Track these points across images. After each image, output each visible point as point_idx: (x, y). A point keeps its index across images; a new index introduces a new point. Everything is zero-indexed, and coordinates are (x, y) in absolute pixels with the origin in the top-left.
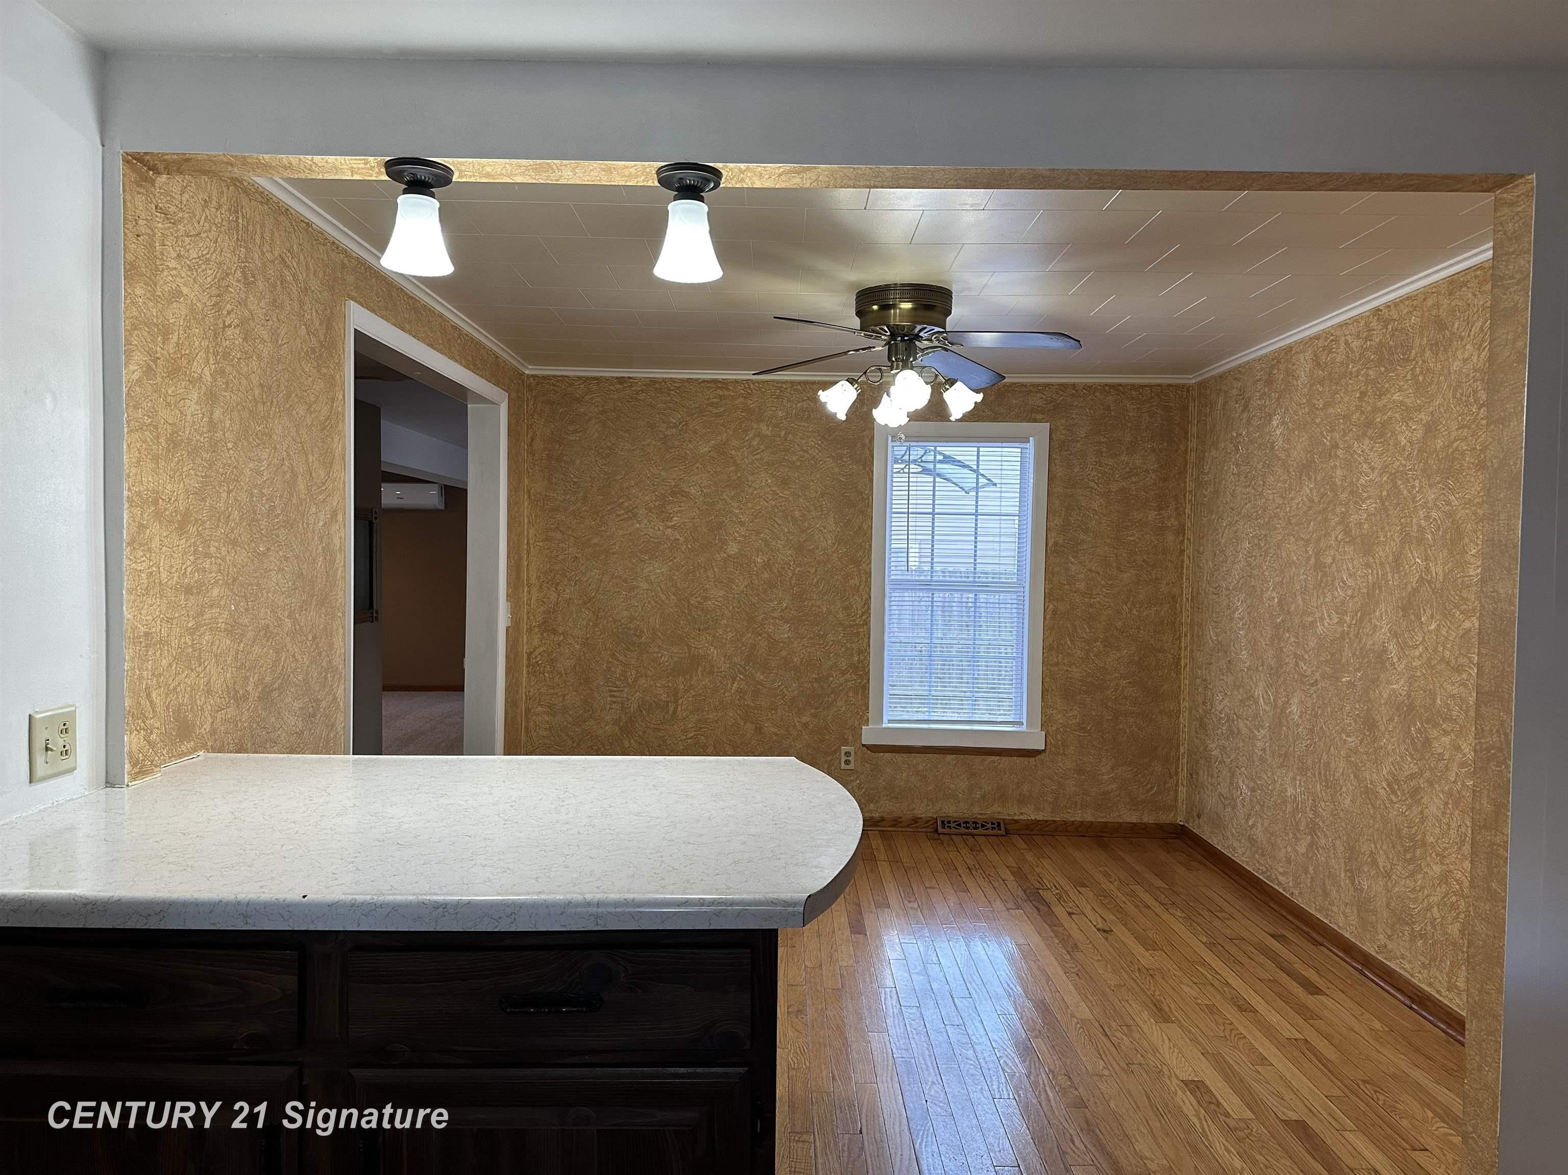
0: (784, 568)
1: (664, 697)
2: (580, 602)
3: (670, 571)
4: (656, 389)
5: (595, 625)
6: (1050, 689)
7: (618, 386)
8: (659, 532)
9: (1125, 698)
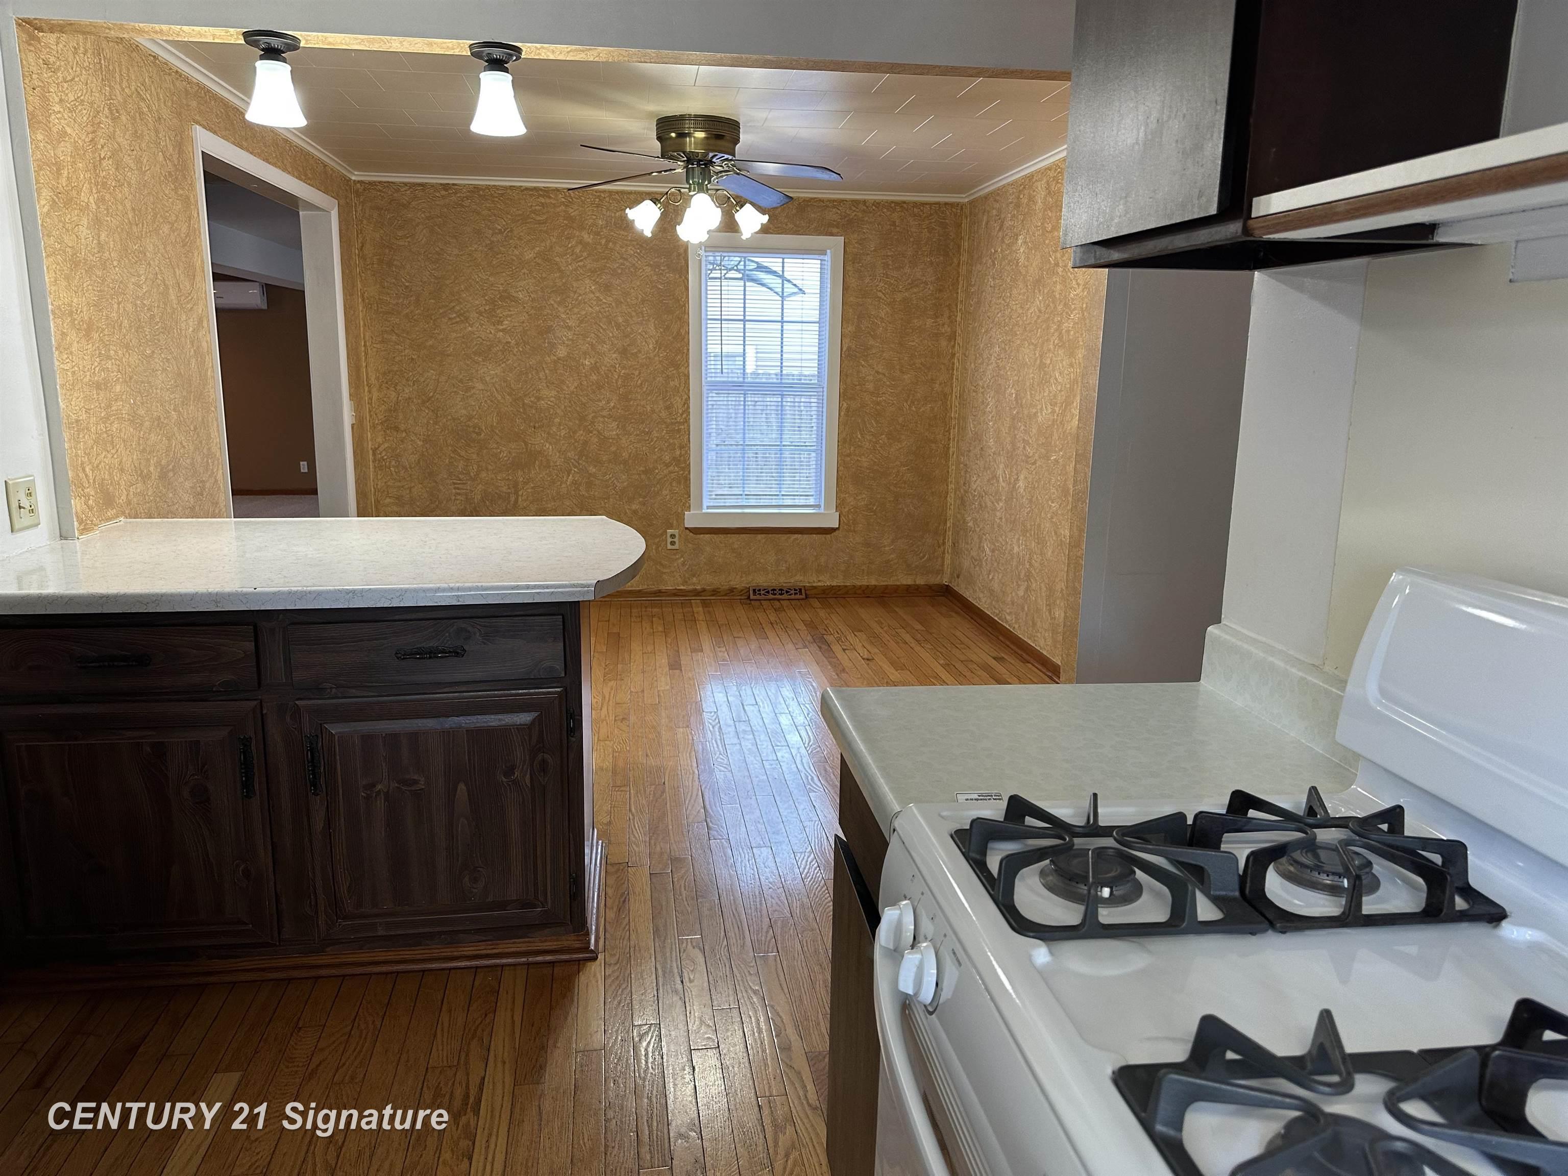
0: (610, 371)
1: (504, 489)
2: (419, 401)
3: (504, 372)
4: (480, 196)
5: (436, 423)
6: (844, 477)
7: (443, 193)
8: (491, 335)
9: (905, 482)
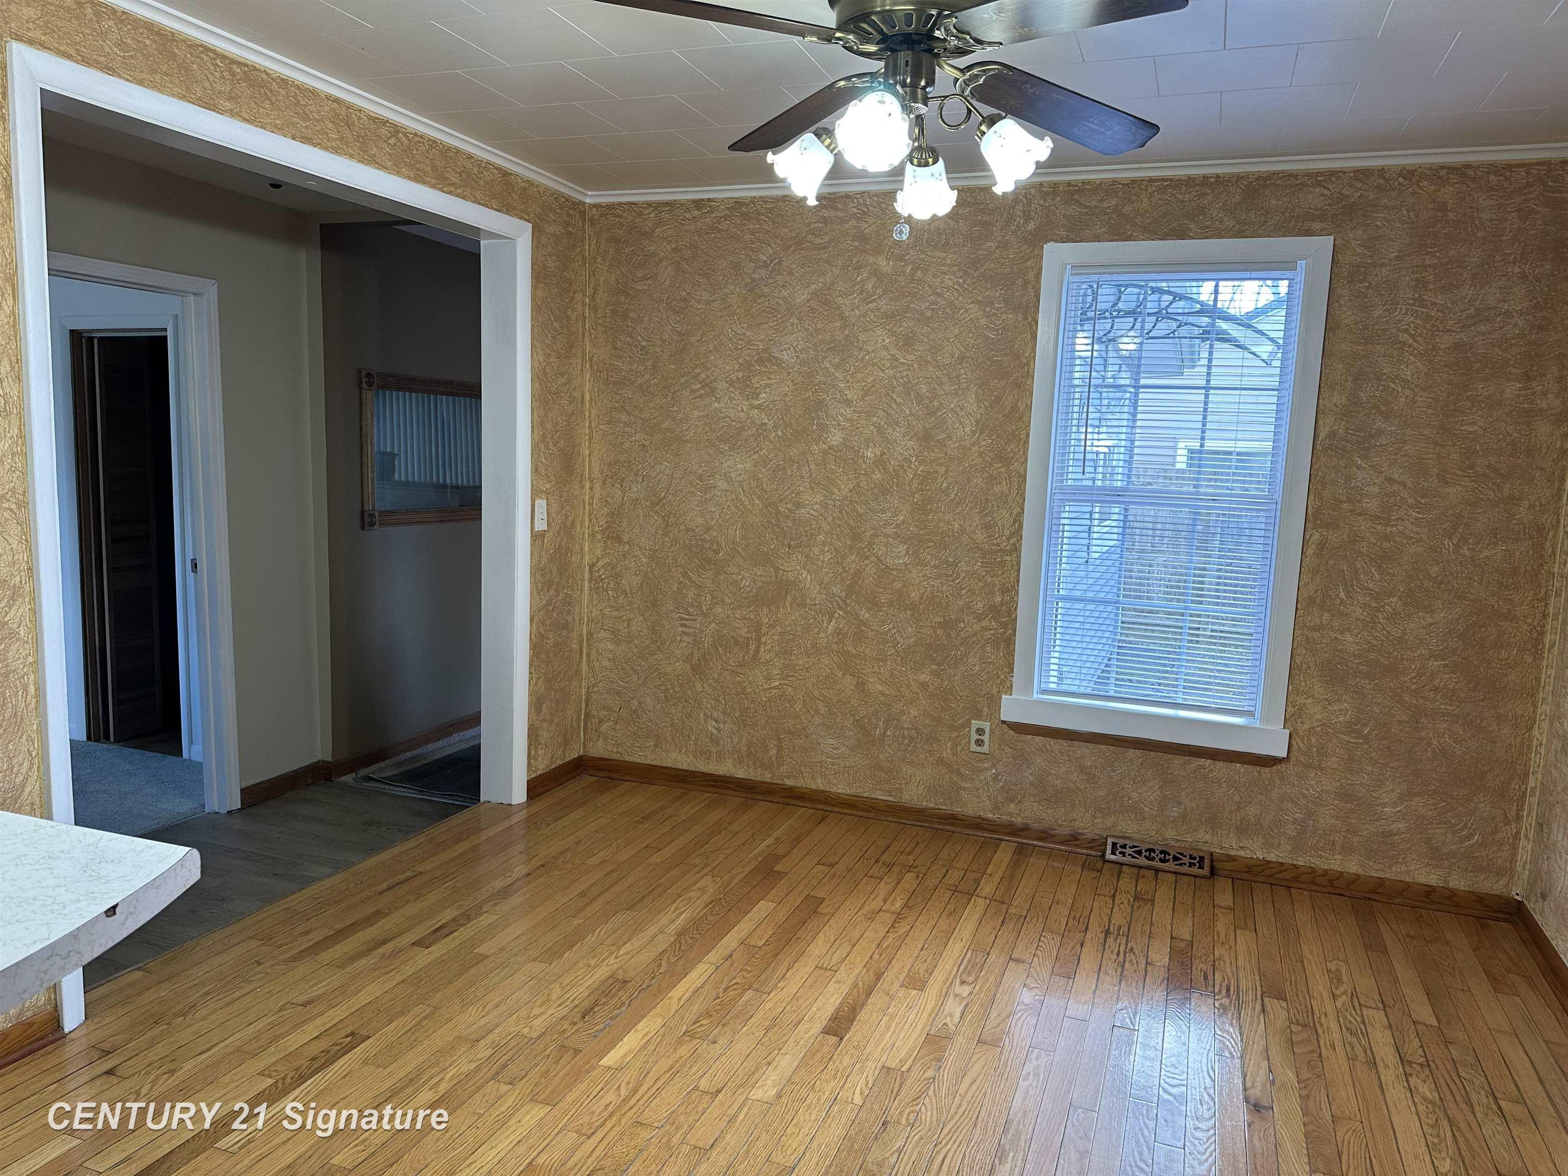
0: (902, 467)
1: (743, 632)
2: (648, 503)
3: (755, 466)
4: (742, 214)
5: (666, 534)
7: (695, 213)
8: (742, 414)
